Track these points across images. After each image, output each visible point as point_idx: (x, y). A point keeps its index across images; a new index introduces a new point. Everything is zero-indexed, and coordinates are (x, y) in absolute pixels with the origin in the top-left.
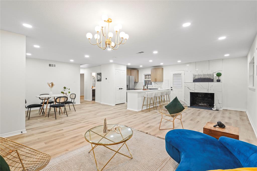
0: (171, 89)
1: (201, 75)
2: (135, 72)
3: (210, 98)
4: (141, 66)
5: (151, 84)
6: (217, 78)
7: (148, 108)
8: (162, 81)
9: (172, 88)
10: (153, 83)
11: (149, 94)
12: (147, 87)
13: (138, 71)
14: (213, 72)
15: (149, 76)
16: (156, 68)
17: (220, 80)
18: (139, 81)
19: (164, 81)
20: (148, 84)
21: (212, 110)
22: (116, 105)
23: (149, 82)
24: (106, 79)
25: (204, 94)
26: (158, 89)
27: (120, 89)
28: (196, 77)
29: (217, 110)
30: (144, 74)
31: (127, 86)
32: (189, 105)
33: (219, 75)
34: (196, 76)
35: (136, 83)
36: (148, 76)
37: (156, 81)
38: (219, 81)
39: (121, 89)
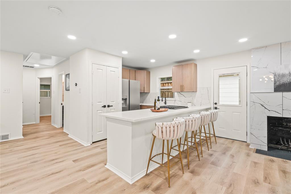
0: (215, 106)
2: (142, 75)
5: (172, 96)
7: (166, 160)
8: (194, 90)
9: (216, 104)
10: (176, 94)
11: (168, 129)
12: (164, 101)
13: (149, 73)
15: (169, 84)
16: (183, 64)
18: (151, 92)
19: (198, 89)
20: (168, 97)
22: (93, 143)
23: (169, 94)
24: (76, 85)
26: (187, 107)
27: (105, 106)
30: (160, 77)
31: (125, 100)
32: (265, 149)
35: (143, 94)
36: (167, 84)
37: (182, 90)
39: (109, 106)
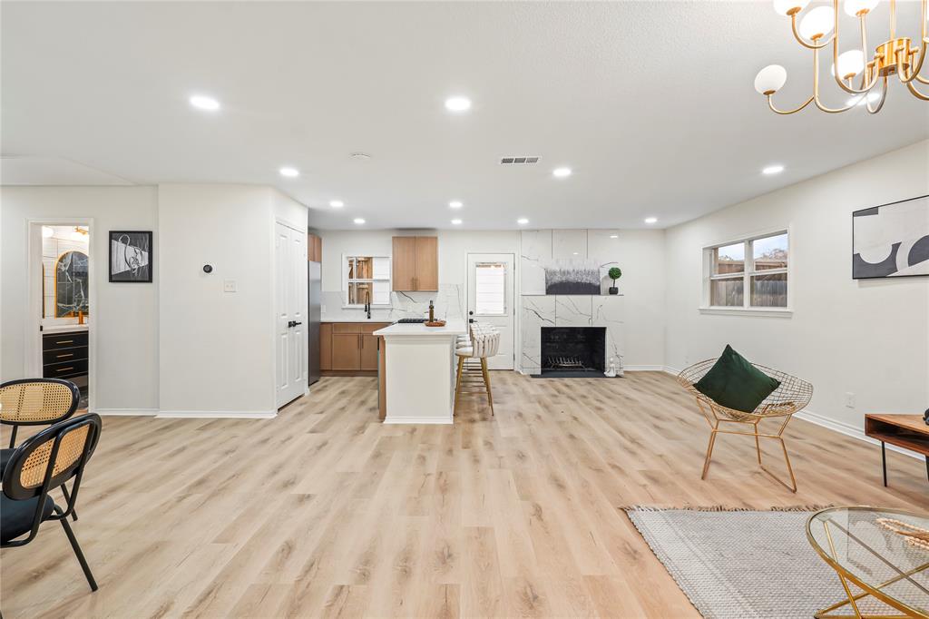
0: (470, 317)
1: (568, 273)
3: (582, 342)
4: (359, 221)
6: (609, 284)
10: (394, 296)
14: (599, 264)
16: (417, 237)
17: (617, 289)
19: (439, 287)
21: (605, 376)
22: (278, 411)
25: (567, 331)
28: (557, 279)
29: (617, 376)
30: (348, 258)
32: (539, 370)
33: (615, 274)
34: (554, 273)
37: (414, 287)
38: (613, 291)
39: (295, 324)
